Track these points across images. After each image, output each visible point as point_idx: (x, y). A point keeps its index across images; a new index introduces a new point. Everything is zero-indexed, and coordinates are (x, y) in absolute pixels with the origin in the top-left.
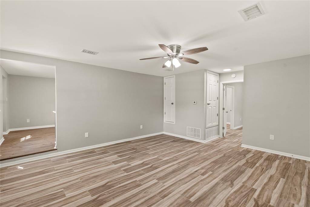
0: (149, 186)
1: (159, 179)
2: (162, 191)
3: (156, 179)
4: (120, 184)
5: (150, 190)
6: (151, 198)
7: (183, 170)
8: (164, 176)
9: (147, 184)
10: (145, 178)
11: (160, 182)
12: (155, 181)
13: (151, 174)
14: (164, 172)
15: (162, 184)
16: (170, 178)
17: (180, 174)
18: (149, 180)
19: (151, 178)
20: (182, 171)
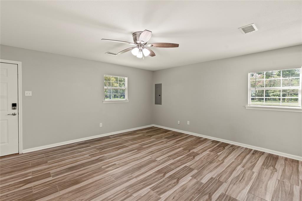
0: (162, 157)
1: (155, 161)
2: (152, 154)
3: (157, 160)
4: (183, 157)
5: (161, 154)
6: (159, 151)
7: (129, 169)
8: (151, 163)
9: (164, 157)
10: (167, 161)
11: (154, 159)
12: (158, 159)
13: (163, 164)
14: (151, 166)
15: (153, 158)
16: (145, 162)
17: (135, 165)
18: (163, 160)
19: (162, 161)
20: (131, 168)
